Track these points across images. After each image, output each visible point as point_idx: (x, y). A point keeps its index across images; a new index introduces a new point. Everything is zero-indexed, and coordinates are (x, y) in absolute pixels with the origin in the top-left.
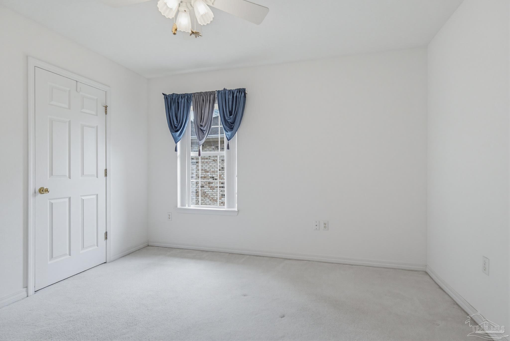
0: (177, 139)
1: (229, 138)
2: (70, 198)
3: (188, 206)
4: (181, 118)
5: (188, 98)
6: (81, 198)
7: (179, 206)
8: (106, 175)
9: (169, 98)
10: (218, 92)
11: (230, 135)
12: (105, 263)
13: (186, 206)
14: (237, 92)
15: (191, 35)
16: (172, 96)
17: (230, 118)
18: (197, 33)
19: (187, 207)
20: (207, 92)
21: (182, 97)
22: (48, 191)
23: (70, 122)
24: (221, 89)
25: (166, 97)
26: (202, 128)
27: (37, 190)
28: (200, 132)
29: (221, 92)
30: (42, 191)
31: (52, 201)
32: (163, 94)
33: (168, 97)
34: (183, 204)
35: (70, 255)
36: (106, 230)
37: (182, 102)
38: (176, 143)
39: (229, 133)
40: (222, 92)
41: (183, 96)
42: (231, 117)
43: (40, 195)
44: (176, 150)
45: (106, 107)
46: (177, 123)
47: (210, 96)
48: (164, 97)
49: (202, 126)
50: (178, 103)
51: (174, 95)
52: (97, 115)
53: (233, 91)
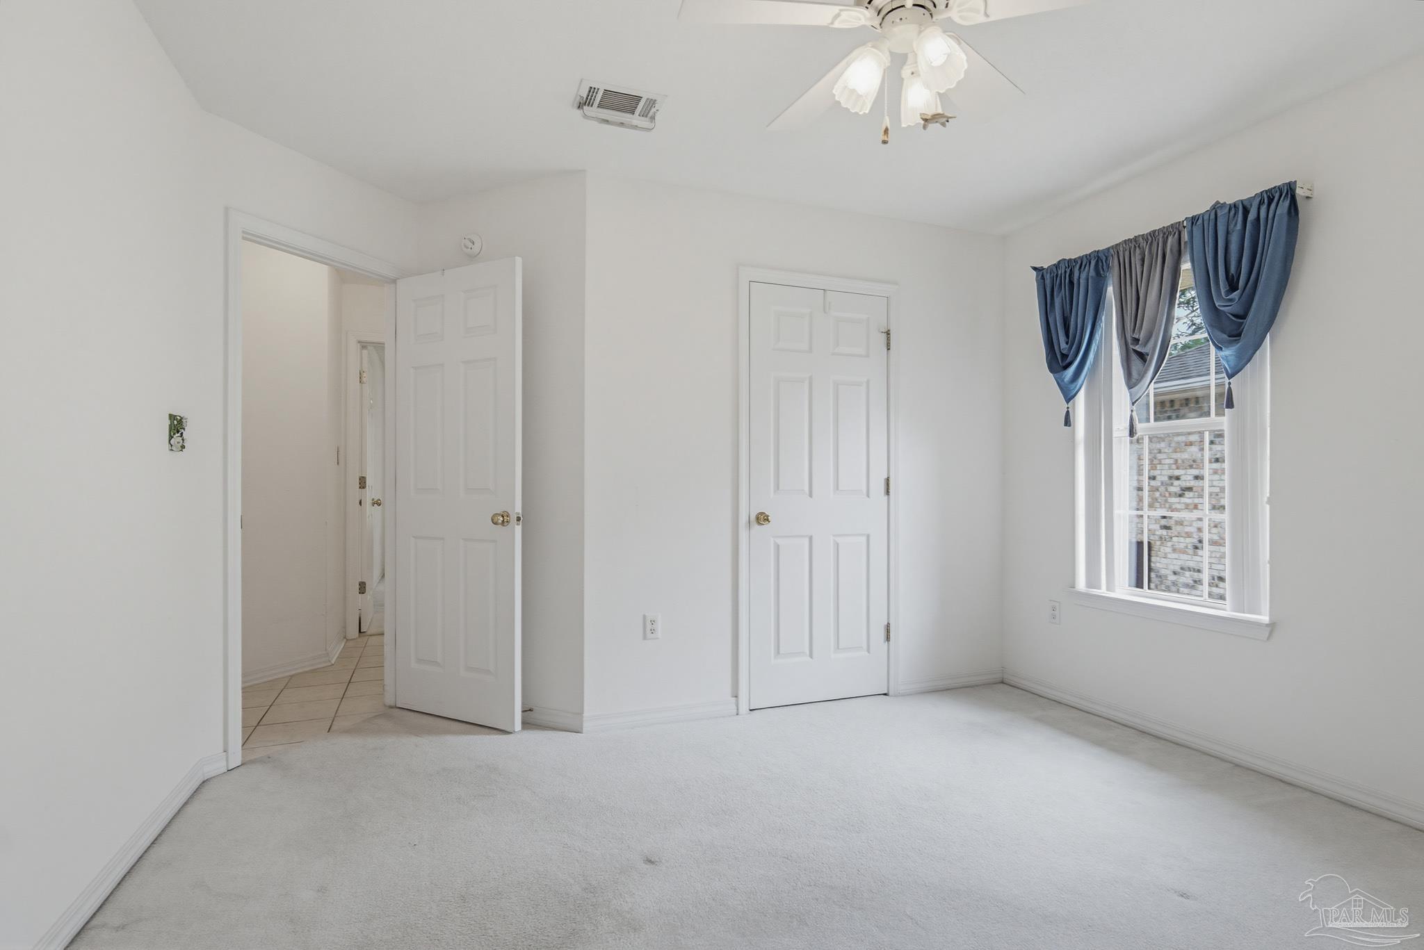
0: (1070, 390)
1: (1230, 368)
2: (811, 538)
3: (1108, 589)
4: (1078, 329)
5: (1098, 262)
6: (835, 541)
7: (1081, 584)
8: (888, 492)
9: (1048, 275)
10: (1191, 222)
11: (1232, 358)
12: (885, 694)
13: (1100, 589)
14: (1261, 203)
15: (925, 127)
16: (1055, 270)
17: (1231, 300)
18: (936, 118)
19: (1103, 591)
20: (1154, 231)
21: (1084, 264)
22: (768, 520)
23: (811, 378)
24: (1202, 207)
25: (1040, 276)
26: (1137, 348)
27: (753, 517)
28: (1135, 360)
29: (1200, 221)
30: (762, 519)
31: (779, 541)
32: (1035, 269)
33: (1045, 273)
34: (1092, 581)
35: (811, 656)
36: (888, 618)
37: (1083, 277)
38: (1068, 403)
39: (1228, 352)
40: (1206, 217)
41: (1083, 262)
42: (1235, 295)
43: (756, 527)
44: (1067, 422)
45: (888, 333)
46: (1067, 343)
47: (1165, 243)
48: (1037, 276)
49: (1136, 341)
50: (1071, 283)
51: (1062, 265)
52: (867, 356)
53: (1245, 203)
